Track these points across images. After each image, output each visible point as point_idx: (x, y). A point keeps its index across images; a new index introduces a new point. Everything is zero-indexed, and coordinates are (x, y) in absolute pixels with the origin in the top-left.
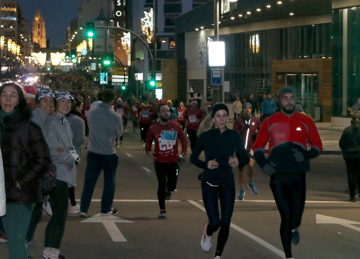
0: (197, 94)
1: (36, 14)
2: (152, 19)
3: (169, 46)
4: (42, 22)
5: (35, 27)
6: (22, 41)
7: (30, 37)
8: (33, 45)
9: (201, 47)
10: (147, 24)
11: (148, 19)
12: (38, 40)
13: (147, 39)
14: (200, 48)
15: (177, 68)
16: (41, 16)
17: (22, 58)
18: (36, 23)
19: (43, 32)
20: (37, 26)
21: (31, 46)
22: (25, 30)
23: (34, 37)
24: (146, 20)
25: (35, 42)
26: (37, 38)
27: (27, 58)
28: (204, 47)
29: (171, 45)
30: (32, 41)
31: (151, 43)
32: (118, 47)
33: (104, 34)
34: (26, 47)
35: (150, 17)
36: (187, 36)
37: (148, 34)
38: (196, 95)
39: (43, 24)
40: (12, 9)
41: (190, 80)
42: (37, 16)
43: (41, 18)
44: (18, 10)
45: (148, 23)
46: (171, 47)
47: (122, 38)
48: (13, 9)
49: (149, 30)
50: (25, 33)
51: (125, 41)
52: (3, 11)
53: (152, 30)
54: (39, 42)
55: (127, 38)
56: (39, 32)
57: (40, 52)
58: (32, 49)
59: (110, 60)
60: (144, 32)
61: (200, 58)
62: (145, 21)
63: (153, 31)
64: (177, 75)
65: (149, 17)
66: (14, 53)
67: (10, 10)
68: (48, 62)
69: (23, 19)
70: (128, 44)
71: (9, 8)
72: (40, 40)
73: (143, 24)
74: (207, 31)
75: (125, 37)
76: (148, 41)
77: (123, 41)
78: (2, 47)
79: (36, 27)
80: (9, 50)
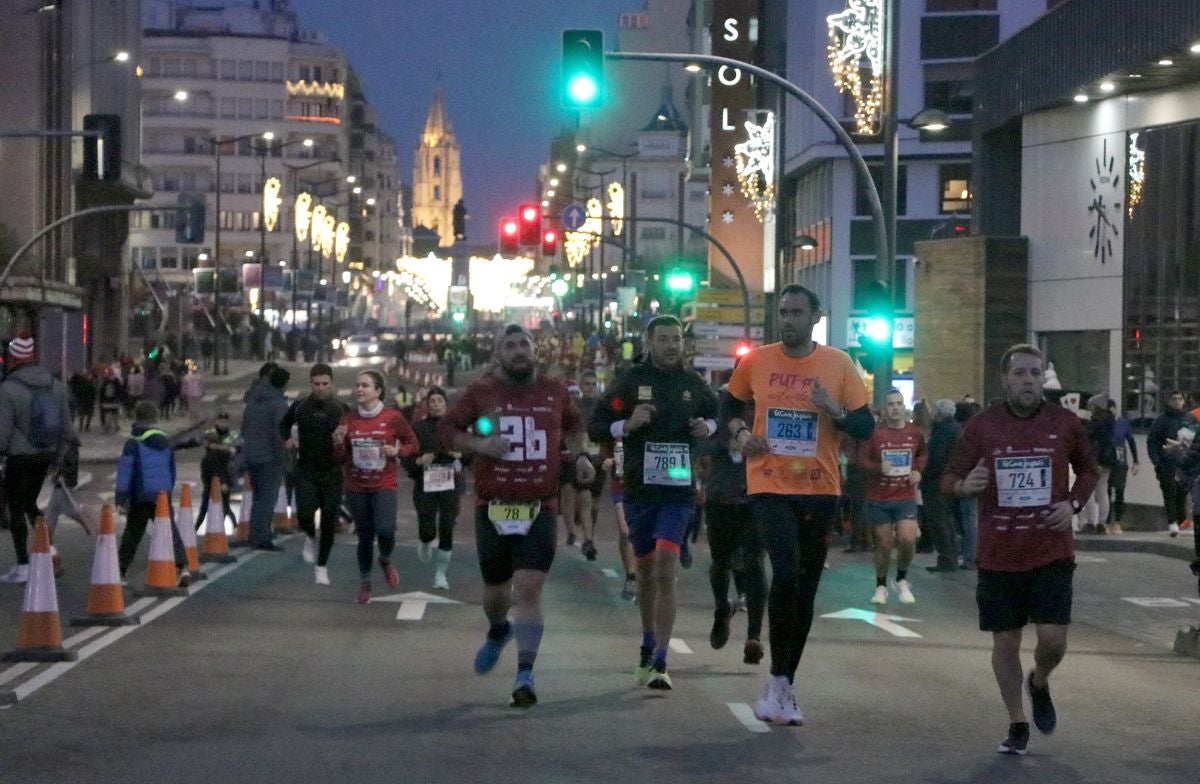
0: (1077, 396)
1: (429, 121)
2: (880, 20)
3: (942, 199)
4: (451, 150)
5: (424, 167)
6: (365, 213)
7: (399, 204)
8: (410, 233)
9: (1097, 182)
10: (856, 39)
11: (861, 16)
12: (433, 218)
13: (856, 116)
14: (1094, 187)
15: (982, 282)
16: (444, 127)
17: (365, 277)
18: (428, 156)
19: (452, 188)
20: (432, 165)
21: (405, 238)
22: (380, 176)
23: (420, 206)
24: (851, 21)
25: (419, 223)
26: (432, 212)
27: (384, 277)
28: (1112, 180)
29: (947, 195)
30: (408, 219)
31: (871, 132)
32: (725, 213)
33: (677, 184)
34: (381, 237)
35: (868, 9)
36: (1033, 131)
37: (857, 91)
38: (1073, 401)
39: (454, 157)
40: (327, 86)
41: (1041, 334)
42: (433, 125)
43: (448, 137)
44: (353, 93)
45: (861, 34)
46: (947, 206)
47: (739, 148)
48: (332, 88)
49: (865, 73)
50: (382, 185)
51: (751, 162)
52: (293, 97)
53: (877, 69)
54: (436, 228)
55: (760, 145)
56: (437, 189)
57: (432, 255)
58: (407, 246)
59: (693, 272)
60: (839, 83)
61: (1091, 235)
62: (845, 29)
63: (883, 77)
64: (982, 310)
65: (863, 9)
66: (325, 253)
67: (321, 92)
68: (456, 289)
69: (370, 128)
70: (764, 171)
71: (315, 84)
72: (441, 218)
73: (837, 39)
74: (1127, 104)
75: (753, 142)
76: (861, 123)
77: (740, 161)
78: (270, 223)
79: (428, 169)
80: (301, 237)
